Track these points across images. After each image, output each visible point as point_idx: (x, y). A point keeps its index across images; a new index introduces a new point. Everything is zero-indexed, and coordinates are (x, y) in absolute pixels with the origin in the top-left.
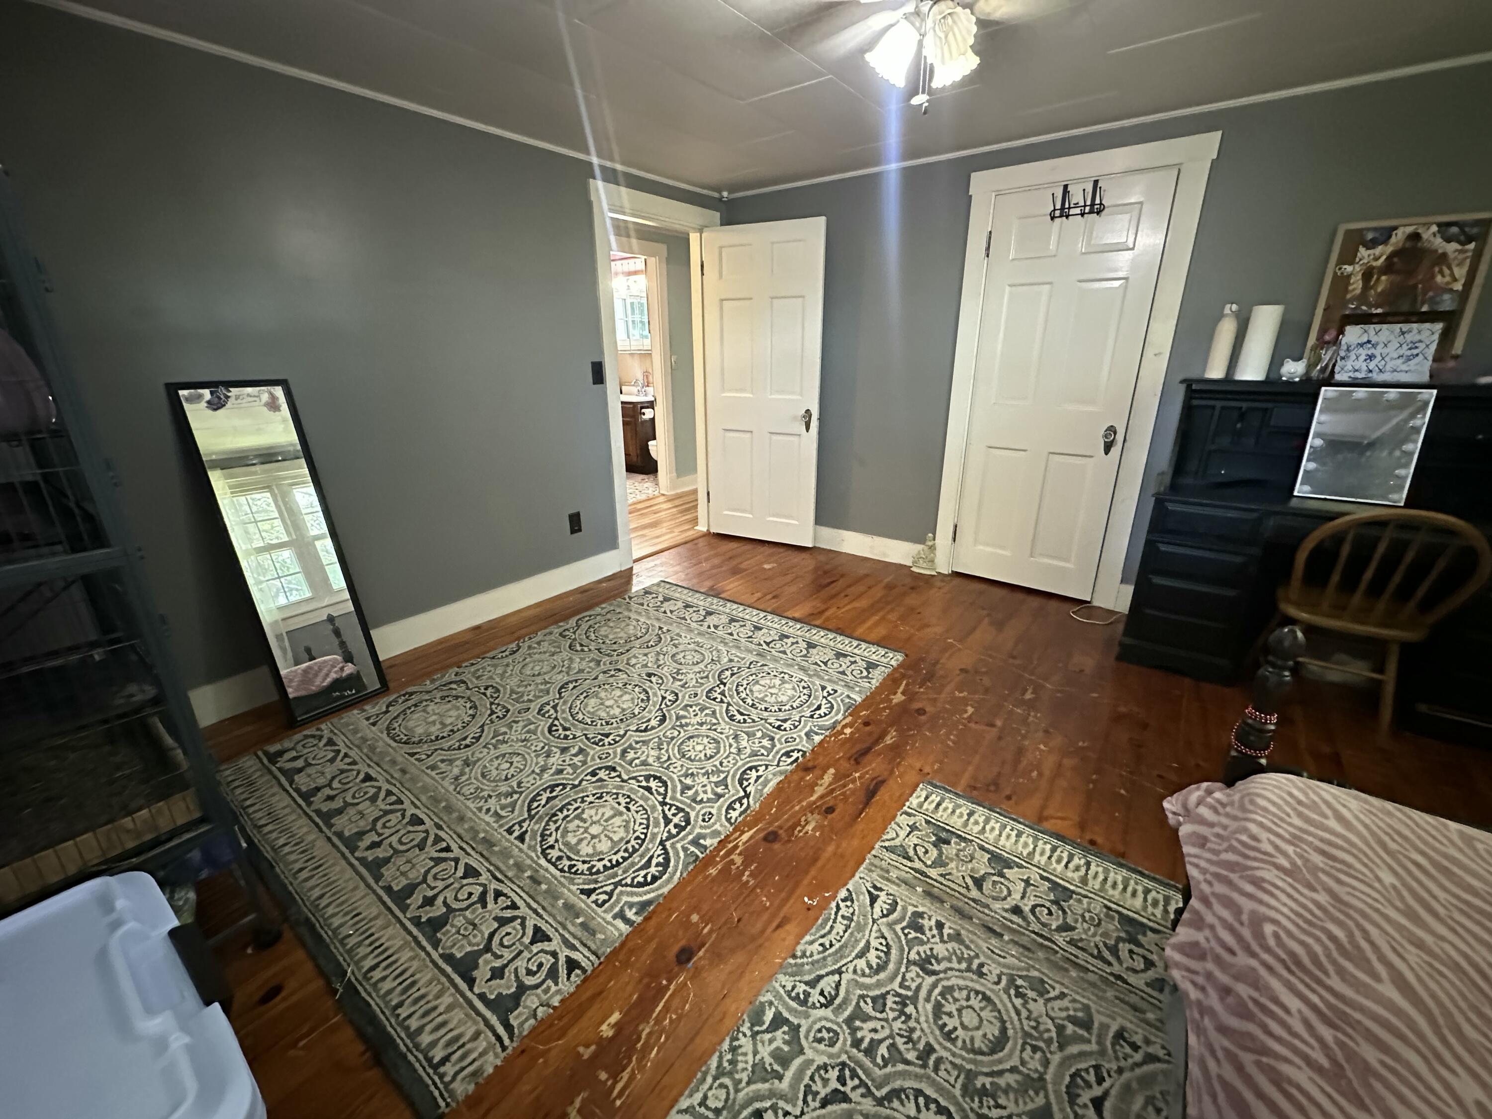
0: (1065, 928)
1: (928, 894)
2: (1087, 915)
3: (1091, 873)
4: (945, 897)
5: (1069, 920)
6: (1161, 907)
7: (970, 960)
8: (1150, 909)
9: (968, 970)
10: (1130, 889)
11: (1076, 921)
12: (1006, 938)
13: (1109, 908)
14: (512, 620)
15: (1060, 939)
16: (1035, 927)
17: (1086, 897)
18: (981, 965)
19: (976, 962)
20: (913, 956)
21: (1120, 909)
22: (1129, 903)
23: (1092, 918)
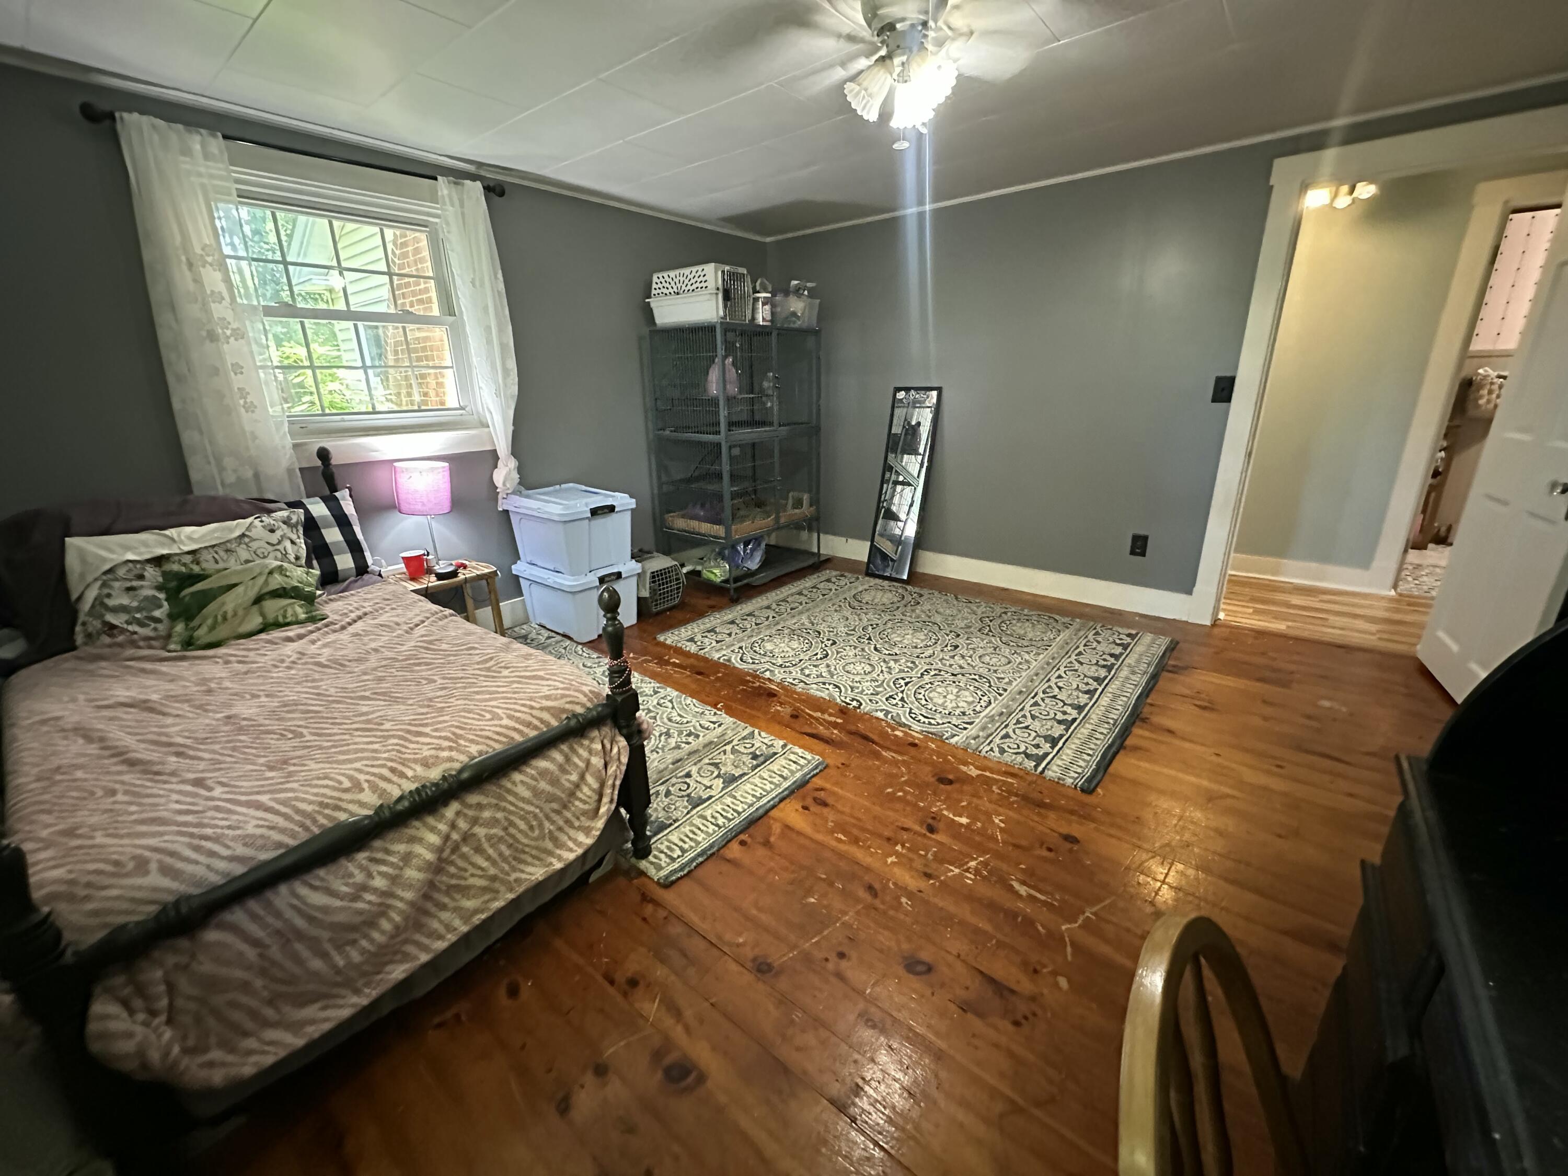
0: (668, 794)
1: (711, 743)
2: (673, 807)
3: (709, 824)
4: (706, 750)
5: (672, 797)
6: (666, 850)
7: (663, 749)
8: (666, 843)
9: (657, 747)
10: (687, 840)
11: (671, 800)
12: (671, 766)
13: (675, 821)
14: (1040, 600)
15: (663, 789)
16: (674, 780)
17: (688, 813)
18: (658, 753)
19: (660, 751)
20: (672, 731)
21: (673, 827)
22: (675, 833)
23: (670, 808)
